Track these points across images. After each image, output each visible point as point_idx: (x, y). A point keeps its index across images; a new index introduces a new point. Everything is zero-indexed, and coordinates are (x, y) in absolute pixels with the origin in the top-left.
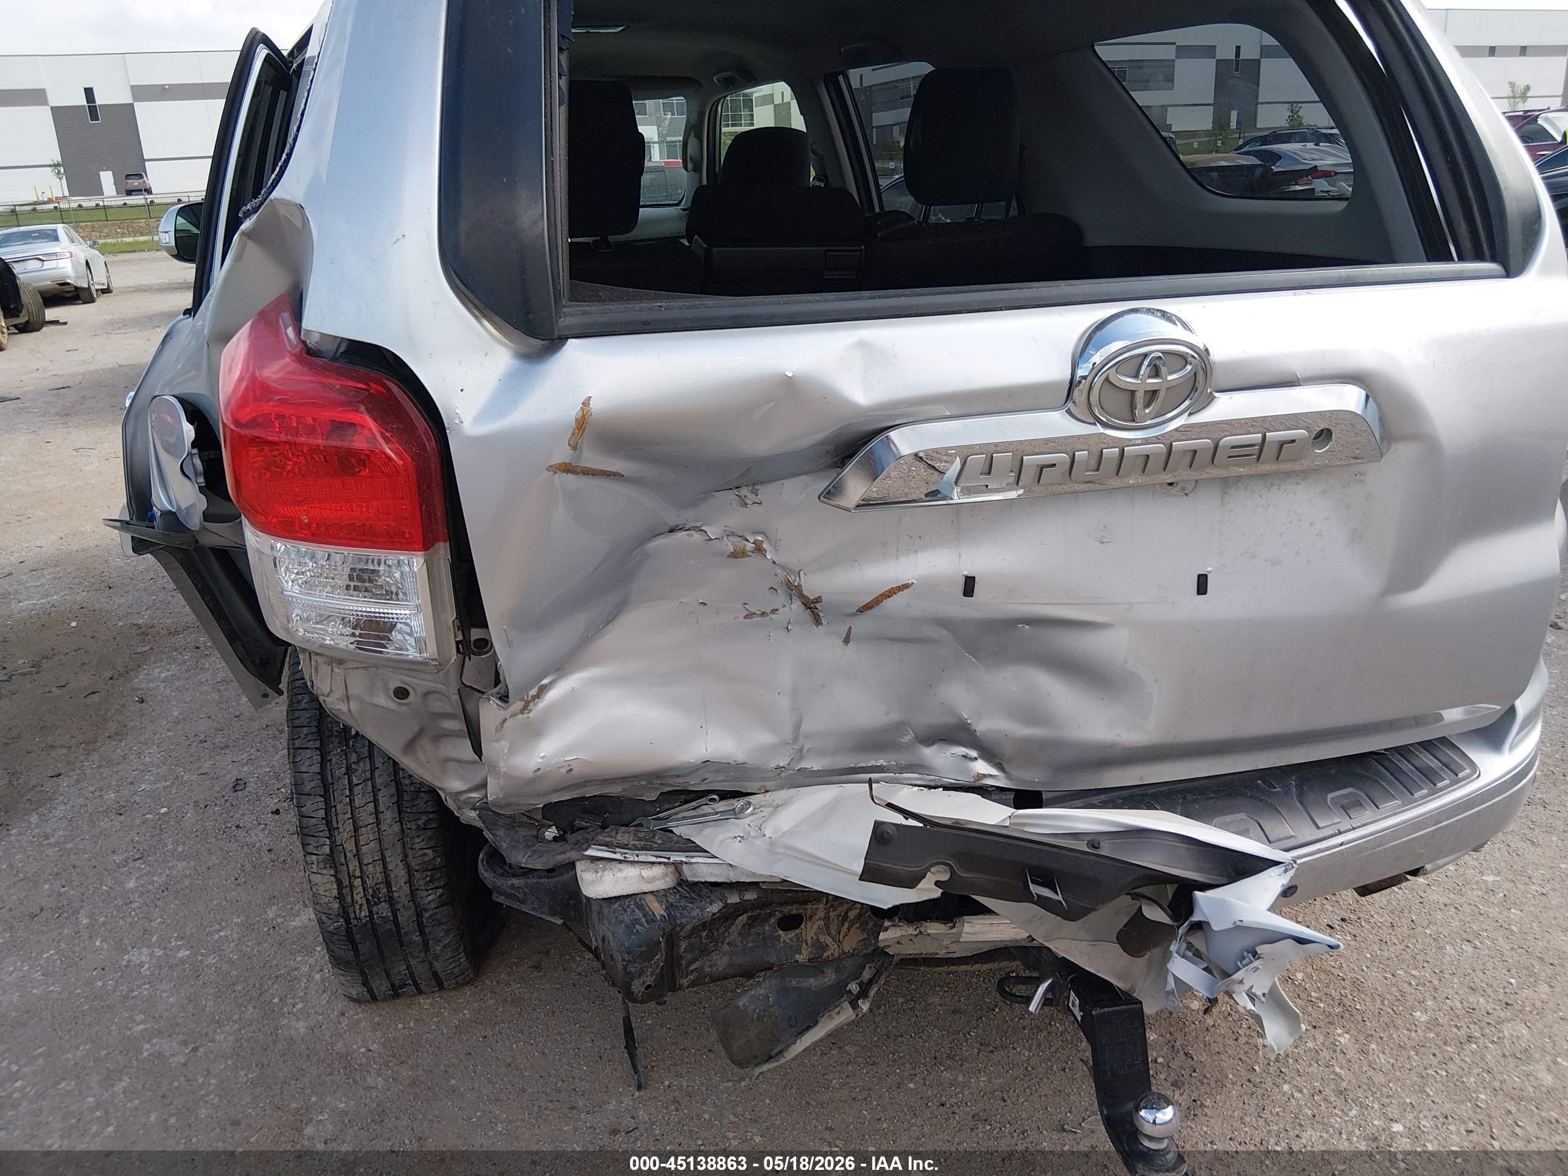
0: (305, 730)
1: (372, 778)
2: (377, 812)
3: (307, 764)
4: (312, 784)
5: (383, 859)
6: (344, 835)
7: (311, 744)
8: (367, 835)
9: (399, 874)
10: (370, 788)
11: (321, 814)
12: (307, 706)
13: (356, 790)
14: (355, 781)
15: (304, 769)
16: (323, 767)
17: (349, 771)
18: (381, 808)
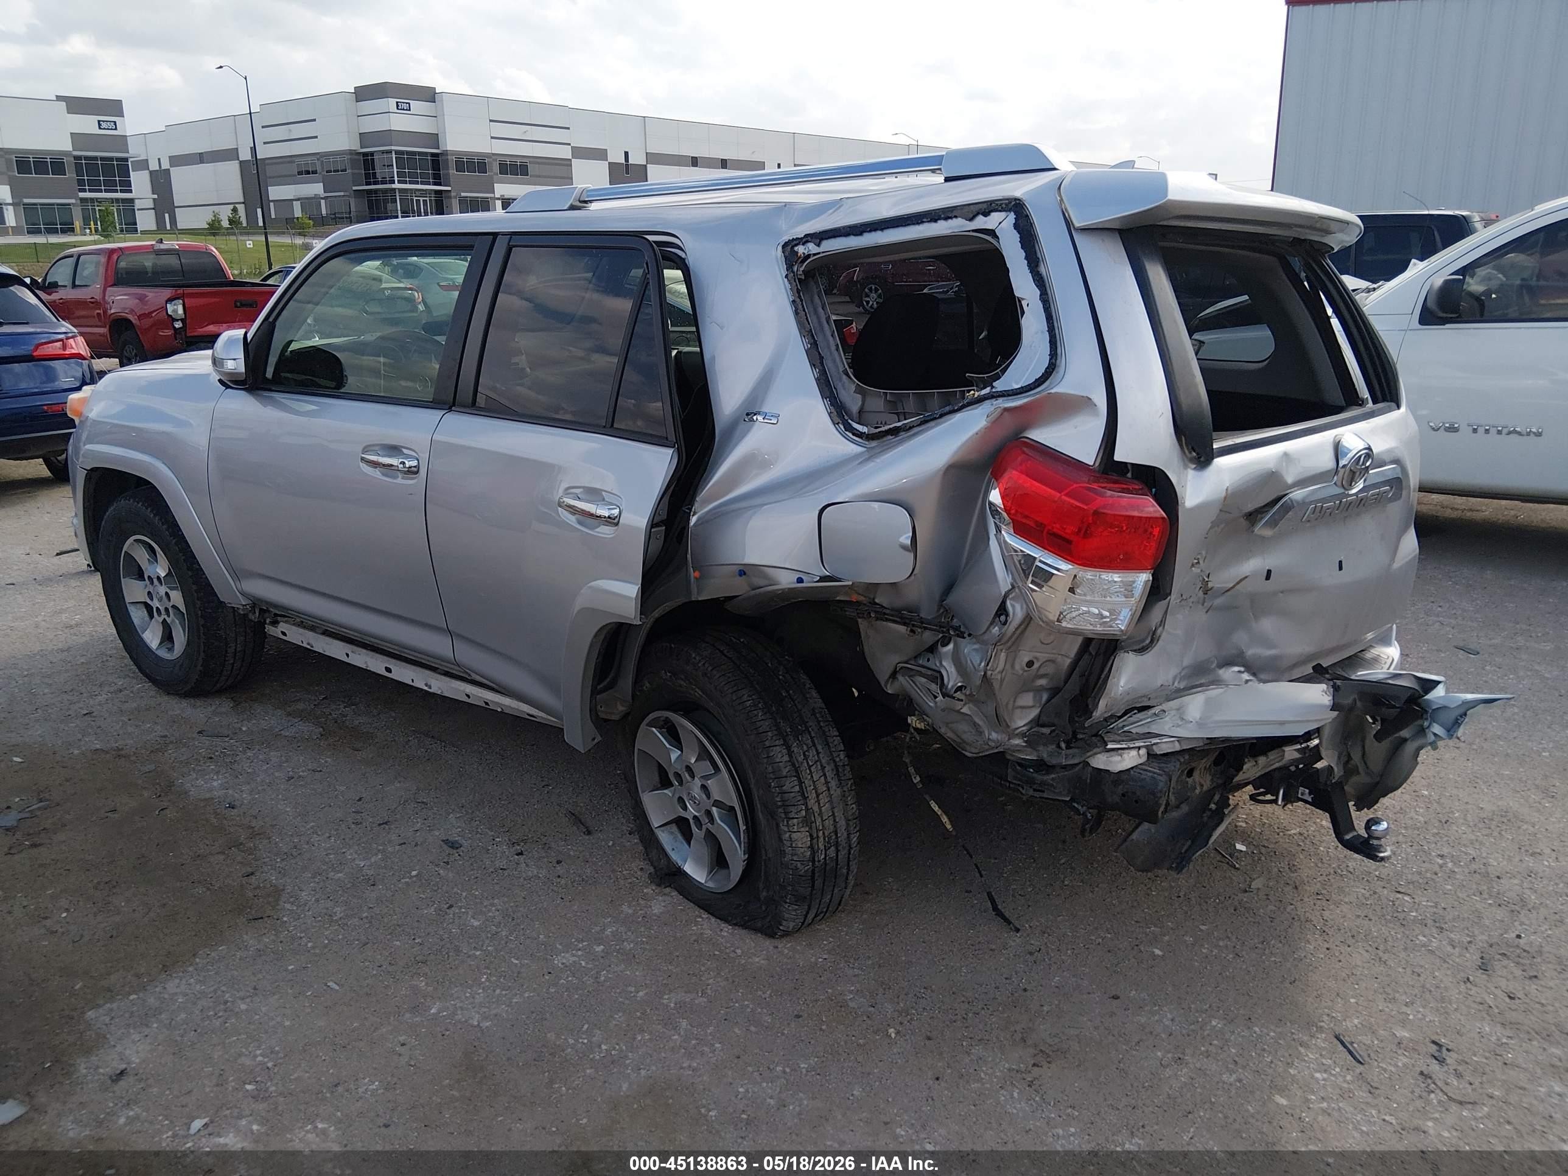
0: (770, 734)
1: (819, 760)
2: (827, 783)
3: (780, 756)
4: (787, 770)
5: (833, 814)
6: (812, 802)
7: (777, 743)
8: (824, 798)
9: (842, 823)
10: (819, 767)
11: (797, 788)
12: (763, 717)
13: (813, 769)
14: (811, 764)
15: (778, 760)
16: (790, 756)
17: (806, 758)
18: (829, 779)
